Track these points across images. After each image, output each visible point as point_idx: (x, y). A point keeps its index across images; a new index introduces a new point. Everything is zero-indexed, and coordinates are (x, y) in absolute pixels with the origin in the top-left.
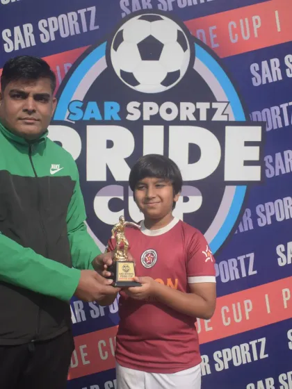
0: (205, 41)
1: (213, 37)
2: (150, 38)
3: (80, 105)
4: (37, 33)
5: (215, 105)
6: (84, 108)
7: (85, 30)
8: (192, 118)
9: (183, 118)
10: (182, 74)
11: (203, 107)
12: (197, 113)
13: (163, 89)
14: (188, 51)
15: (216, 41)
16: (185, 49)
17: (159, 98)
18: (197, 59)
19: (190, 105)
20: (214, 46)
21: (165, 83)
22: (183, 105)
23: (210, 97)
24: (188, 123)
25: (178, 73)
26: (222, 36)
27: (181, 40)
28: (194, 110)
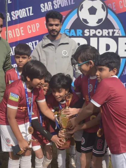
0: (111, 8)
1: (114, 6)
2: (92, 7)
3: (68, 30)
4: (53, 5)
5: (115, 30)
6: (70, 32)
7: (70, 4)
8: (107, 35)
9: (104, 35)
10: (104, 19)
11: (111, 31)
12: (109, 33)
13: (97, 25)
14: (106, 11)
15: (115, 8)
16: (104, 11)
18: (108, 14)
20: (114, 9)
21: (98, 23)
24: (105, 37)
25: (102, 19)
26: (117, 6)
28: (107, 32)
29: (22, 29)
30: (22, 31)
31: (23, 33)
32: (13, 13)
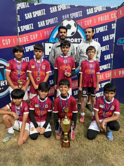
0: (80, 25)
1: (81, 24)
3: (55, 39)
4: (45, 23)
5: (81, 39)
6: (55, 40)
7: (55, 22)
9: (75, 42)
11: (79, 39)
12: (78, 41)
13: (71, 36)
15: (82, 25)
16: (76, 27)
17: (70, 38)
18: (78, 29)
19: (77, 39)
20: (82, 26)
22: (75, 39)
23: (81, 37)
24: (76, 43)
27: (75, 25)
28: (77, 40)
29: (27, 37)
30: (27, 38)
31: (28, 39)
32: (21, 27)
